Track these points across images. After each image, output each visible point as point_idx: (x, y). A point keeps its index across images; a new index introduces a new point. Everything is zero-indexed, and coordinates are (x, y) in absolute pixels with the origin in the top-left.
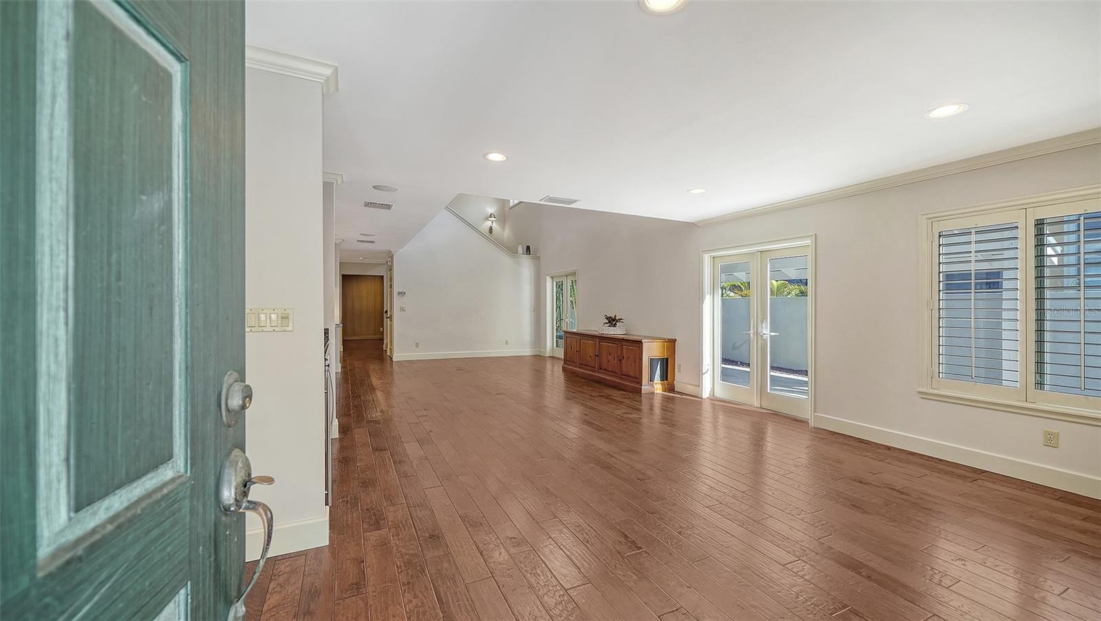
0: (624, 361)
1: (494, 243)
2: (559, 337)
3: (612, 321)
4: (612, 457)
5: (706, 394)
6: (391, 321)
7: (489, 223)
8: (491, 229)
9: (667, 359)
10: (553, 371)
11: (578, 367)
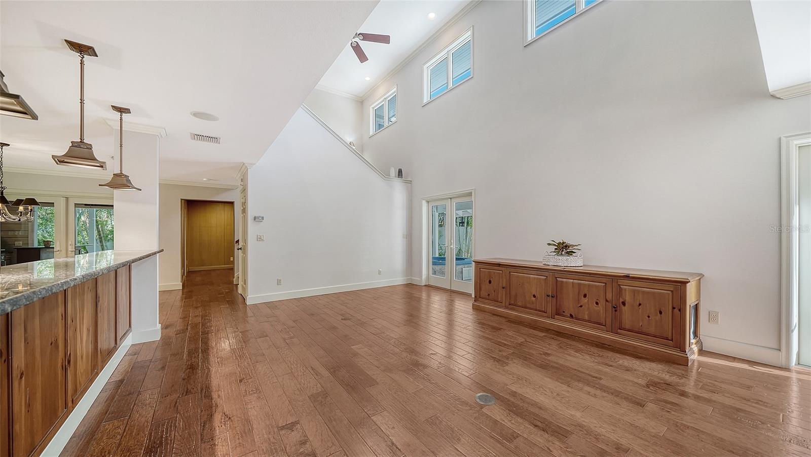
3: (563, 248)
9: (697, 304)
11: (506, 308)
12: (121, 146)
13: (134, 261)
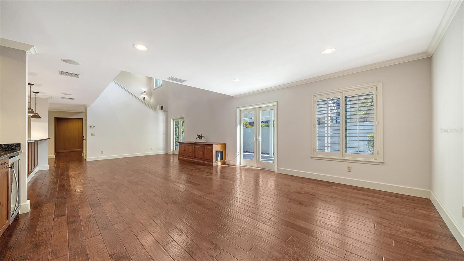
0: (205, 153)
1: (145, 104)
2: (176, 145)
3: (200, 137)
4: (202, 198)
5: (238, 164)
6: (86, 141)
7: (143, 96)
8: (144, 98)
9: (223, 151)
10: (173, 160)
11: (186, 157)
12: (36, 104)
13: (39, 140)
